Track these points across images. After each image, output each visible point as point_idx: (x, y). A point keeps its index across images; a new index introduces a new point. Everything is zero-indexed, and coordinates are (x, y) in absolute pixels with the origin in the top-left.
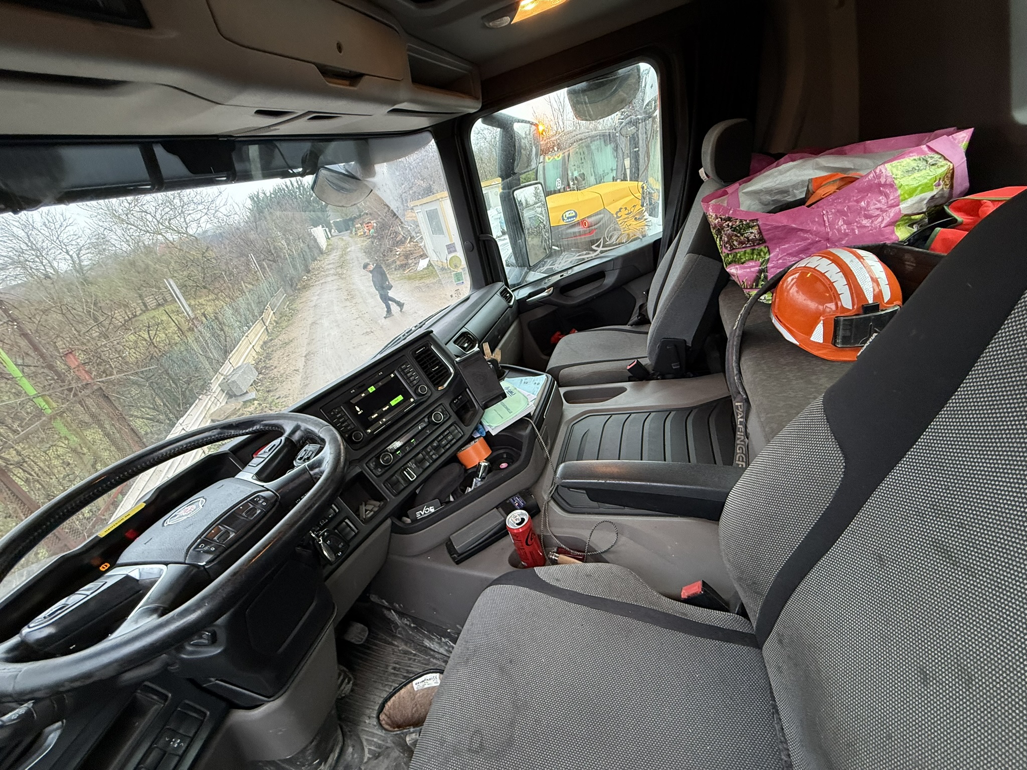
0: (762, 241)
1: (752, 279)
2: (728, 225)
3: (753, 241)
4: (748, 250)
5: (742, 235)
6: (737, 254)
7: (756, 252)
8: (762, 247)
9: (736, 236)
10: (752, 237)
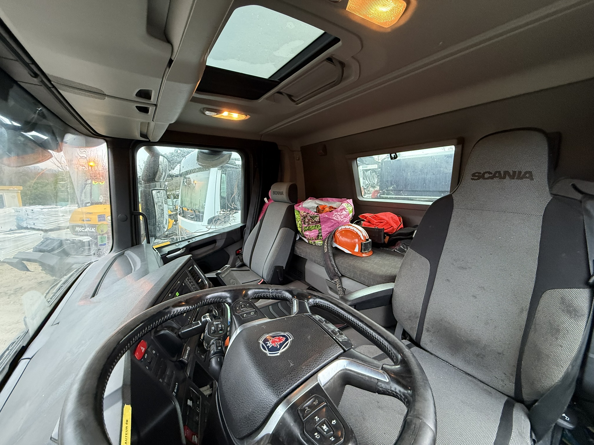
0: (319, 222)
1: (316, 236)
2: (309, 216)
3: (317, 222)
4: (314, 225)
5: (313, 219)
6: (310, 227)
7: (316, 226)
8: (319, 224)
9: (311, 220)
10: (317, 220)
